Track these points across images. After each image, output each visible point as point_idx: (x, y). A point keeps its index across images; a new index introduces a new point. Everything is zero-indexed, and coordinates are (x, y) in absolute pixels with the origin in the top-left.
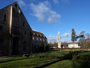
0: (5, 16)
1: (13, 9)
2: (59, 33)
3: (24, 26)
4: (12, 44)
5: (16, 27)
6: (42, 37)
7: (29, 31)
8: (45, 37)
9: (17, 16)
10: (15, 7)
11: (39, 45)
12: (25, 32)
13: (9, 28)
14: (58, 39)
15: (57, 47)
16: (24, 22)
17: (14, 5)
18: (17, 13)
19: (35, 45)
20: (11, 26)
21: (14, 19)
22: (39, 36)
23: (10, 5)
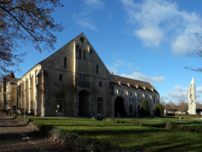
0: (65, 59)
1: (77, 47)
2: (192, 82)
3: (97, 72)
4: (78, 101)
5: (84, 75)
6: (148, 90)
7: (108, 82)
8: (155, 91)
9: (84, 56)
10: (80, 43)
11: (139, 106)
12: (100, 83)
13: (73, 77)
14: (189, 96)
15: (186, 111)
16: (97, 67)
17: (79, 39)
18: (85, 52)
19: (131, 106)
20: (74, 74)
21: (79, 63)
22: (140, 88)
23: (72, 41)
